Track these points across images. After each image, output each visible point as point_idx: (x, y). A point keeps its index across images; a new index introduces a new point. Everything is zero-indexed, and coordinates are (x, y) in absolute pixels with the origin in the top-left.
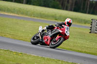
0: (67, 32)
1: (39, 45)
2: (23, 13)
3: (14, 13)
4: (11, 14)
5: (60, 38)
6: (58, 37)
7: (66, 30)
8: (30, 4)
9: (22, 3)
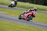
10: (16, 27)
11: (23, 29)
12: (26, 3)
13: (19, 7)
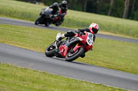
0: (89, 40)
1: (55, 57)
2: (122, 32)
3: (110, 32)
4: (106, 33)
5: (79, 49)
6: (77, 46)
7: (88, 38)
8: (133, 19)
9: (122, 17)
10: (4, 75)
11: (24, 80)
12: (35, 3)
13: (14, 17)
